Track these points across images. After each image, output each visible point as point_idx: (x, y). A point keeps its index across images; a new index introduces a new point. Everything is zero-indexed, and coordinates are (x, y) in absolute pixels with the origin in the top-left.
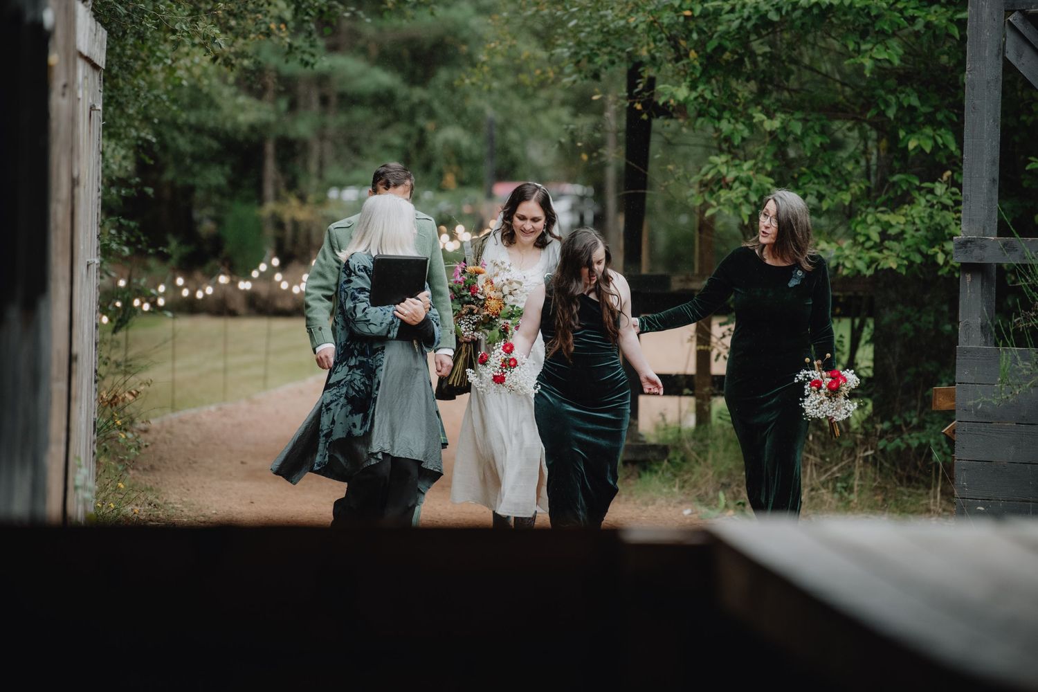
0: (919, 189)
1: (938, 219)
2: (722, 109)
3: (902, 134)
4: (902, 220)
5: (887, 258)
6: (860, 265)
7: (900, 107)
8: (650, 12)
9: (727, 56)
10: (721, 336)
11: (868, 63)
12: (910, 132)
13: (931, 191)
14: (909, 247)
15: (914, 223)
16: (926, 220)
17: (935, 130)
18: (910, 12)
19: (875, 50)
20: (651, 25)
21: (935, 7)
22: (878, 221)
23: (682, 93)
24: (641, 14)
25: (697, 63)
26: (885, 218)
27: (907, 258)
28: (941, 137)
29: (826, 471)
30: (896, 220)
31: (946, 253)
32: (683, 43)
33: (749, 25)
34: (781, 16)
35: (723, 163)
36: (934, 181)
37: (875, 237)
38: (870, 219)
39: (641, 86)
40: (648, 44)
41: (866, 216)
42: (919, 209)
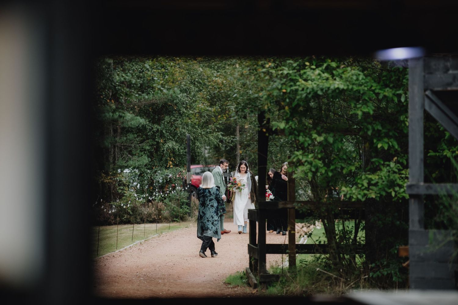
0: (383, 165)
1: (391, 177)
2: (299, 132)
3: (375, 141)
4: (377, 177)
5: (371, 193)
6: (360, 197)
7: (374, 130)
8: (268, 91)
9: (301, 109)
10: (301, 227)
11: (360, 113)
12: (379, 140)
13: (389, 165)
14: (380, 189)
15: (382, 179)
16: (387, 178)
17: (389, 139)
18: (377, 91)
19: (363, 108)
20: (269, 96)
21: (388, 89)
22: (366, 178)
23: (282, 125)
24: (264, 91)
25: (288, 112)
26: (370, 176)
27: (379, 193)
28: (391, 142)
29: (348, 285)
30: (374, 177)
31: (396, 192)
32: (283, 103)
33: (310, 96)
34: (323, 93)
35: (300, 154)
36: (390, 161)
37: (366, 185)
38: (363, 177)
39: (265, 122)
40: (267, 104)
41: (362, 176)
42: (384, 172)
